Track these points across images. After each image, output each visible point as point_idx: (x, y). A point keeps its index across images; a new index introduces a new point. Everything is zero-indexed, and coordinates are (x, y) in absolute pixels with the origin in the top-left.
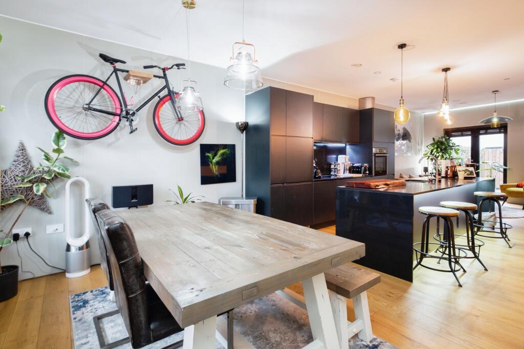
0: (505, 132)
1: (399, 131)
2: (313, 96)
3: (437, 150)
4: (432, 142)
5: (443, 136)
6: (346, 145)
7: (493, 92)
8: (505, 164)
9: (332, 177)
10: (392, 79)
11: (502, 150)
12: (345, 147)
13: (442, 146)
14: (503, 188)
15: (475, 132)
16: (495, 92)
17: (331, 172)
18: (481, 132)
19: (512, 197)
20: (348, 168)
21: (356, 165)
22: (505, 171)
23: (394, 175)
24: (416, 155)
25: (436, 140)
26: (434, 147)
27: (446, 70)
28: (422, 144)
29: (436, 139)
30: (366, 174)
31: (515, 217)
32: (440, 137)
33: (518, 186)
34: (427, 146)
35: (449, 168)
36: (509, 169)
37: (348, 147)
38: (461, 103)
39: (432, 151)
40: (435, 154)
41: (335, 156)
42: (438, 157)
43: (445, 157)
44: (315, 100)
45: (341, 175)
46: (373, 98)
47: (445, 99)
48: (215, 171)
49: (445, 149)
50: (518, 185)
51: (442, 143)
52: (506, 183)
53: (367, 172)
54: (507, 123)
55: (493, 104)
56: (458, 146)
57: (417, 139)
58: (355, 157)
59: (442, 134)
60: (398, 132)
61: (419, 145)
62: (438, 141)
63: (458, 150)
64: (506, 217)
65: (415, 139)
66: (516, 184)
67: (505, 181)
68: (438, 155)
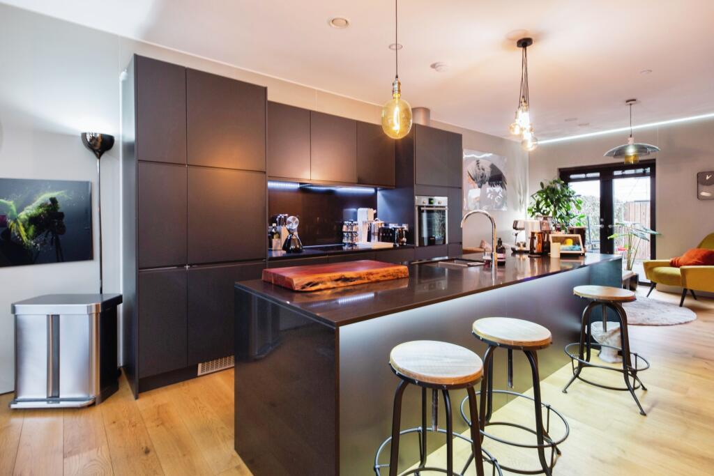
0: (653, 174)
1: (483, 169)
2: (265, 89)
3: (546, 203)
4: (540, 188)
5: (556, 179)
6: (376, 191)
7: (627, 101)
8: (653, 227)
9: (345, 248)
10: (433, 66)
11: (649, 205)
12: (375, 194)
13: (554, 196)
14: (648, 268)
15: (606, 174)
16: (631, 101)
17: (342, 239)
18: (616, 173)
19: (662, 283)
20: (376, 231)
21: (391, 226)
22: (653, 237)
23: (461, 243)
24: (516, 209)
25: (545, 187)
26: (542, 197)
27: (525, 43)
28: (525, 191)
29: (546, 185)
30: (403, 242)
31: (665, 323)
32: (552, 181)
33: (673, 264)
34: (532, 196)
35: (535, 235)
36: (660, 235)
37: (379, 194)
38: (580, 125)
39: (538, 203)
40: (544, 208)
41: (354, 210)
42: (548, 213)
43: (558, 214)
44: (270, 98)
45: (362, 243)
46: (427, 111)
47: (523, 100)
48: (25, 238)
49: (558, 201)
50: (672, 262)
51: (554, 191)
52: (655, 259)
53: (404, 239)
54: (655, 160)
55: (628, 129)
56: (579, 196)
57: (517, 185)
58: (390, 212)
59: (556, 176)
60: (482, 171)
61: (520, 193)
62: (548, 187)
63: (581, 203)
64: (651, 323)
65: (514, 184)
66: (669, 261)
67: (653, 256)
68: (548, 209)
